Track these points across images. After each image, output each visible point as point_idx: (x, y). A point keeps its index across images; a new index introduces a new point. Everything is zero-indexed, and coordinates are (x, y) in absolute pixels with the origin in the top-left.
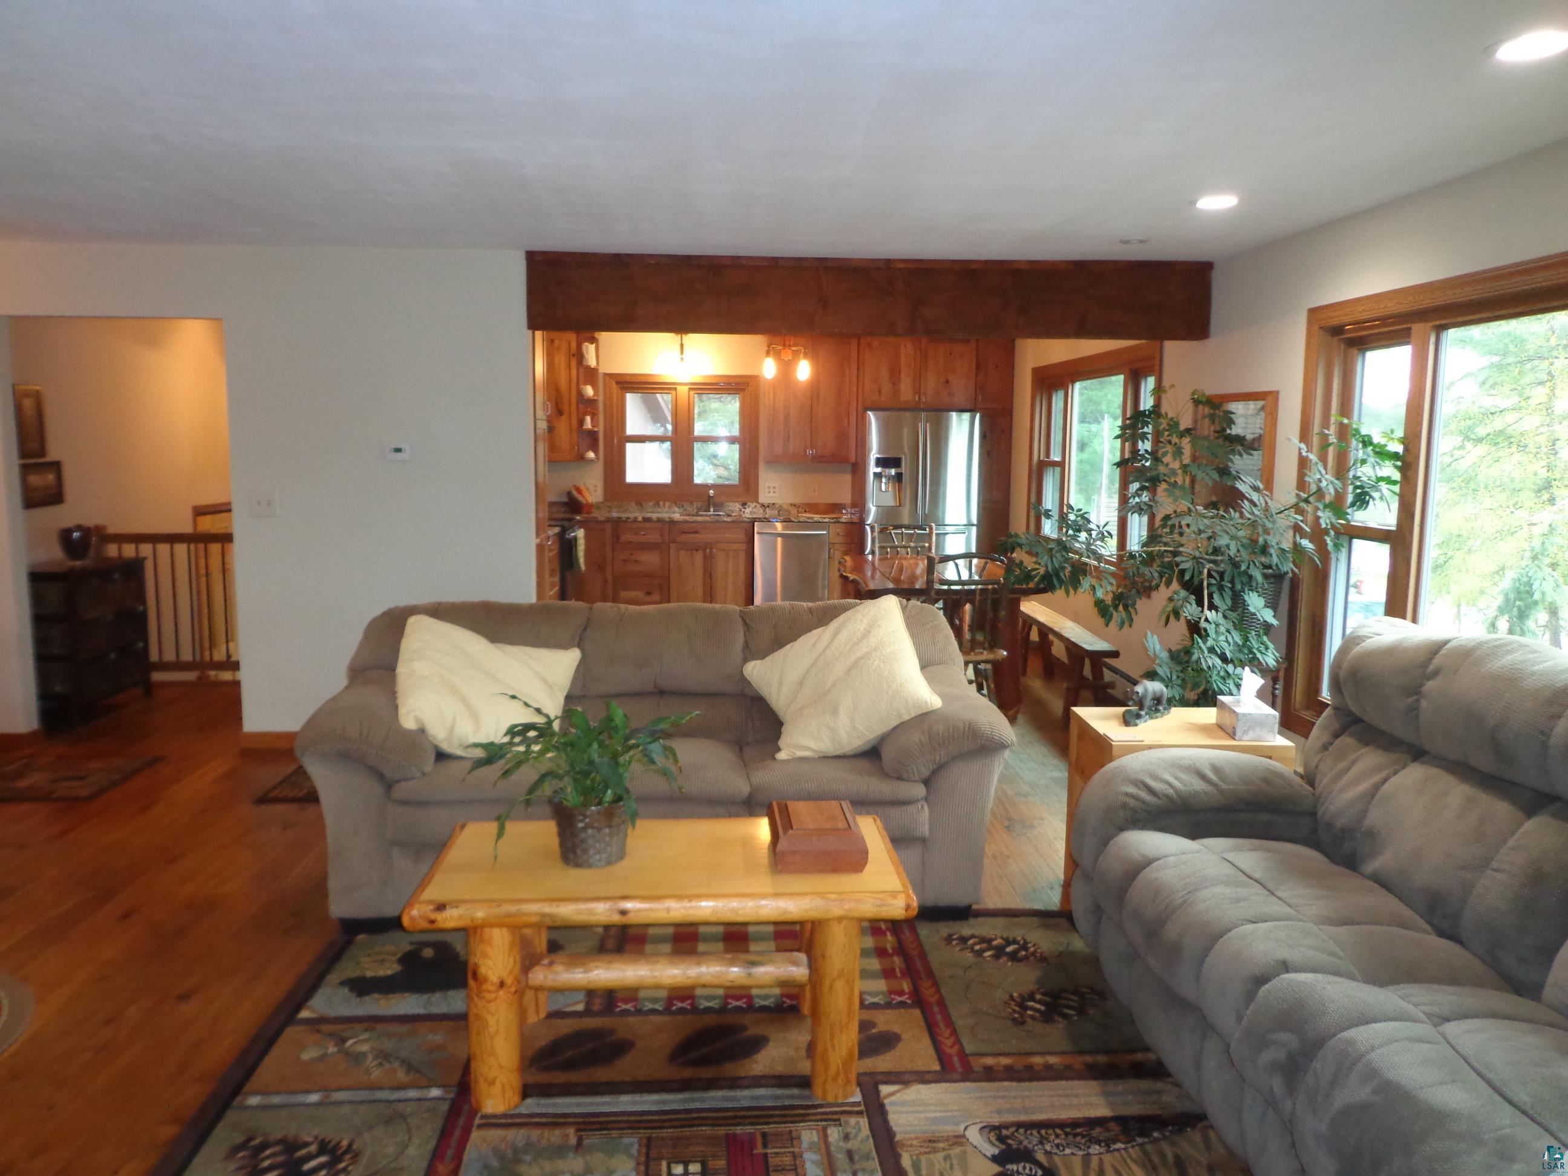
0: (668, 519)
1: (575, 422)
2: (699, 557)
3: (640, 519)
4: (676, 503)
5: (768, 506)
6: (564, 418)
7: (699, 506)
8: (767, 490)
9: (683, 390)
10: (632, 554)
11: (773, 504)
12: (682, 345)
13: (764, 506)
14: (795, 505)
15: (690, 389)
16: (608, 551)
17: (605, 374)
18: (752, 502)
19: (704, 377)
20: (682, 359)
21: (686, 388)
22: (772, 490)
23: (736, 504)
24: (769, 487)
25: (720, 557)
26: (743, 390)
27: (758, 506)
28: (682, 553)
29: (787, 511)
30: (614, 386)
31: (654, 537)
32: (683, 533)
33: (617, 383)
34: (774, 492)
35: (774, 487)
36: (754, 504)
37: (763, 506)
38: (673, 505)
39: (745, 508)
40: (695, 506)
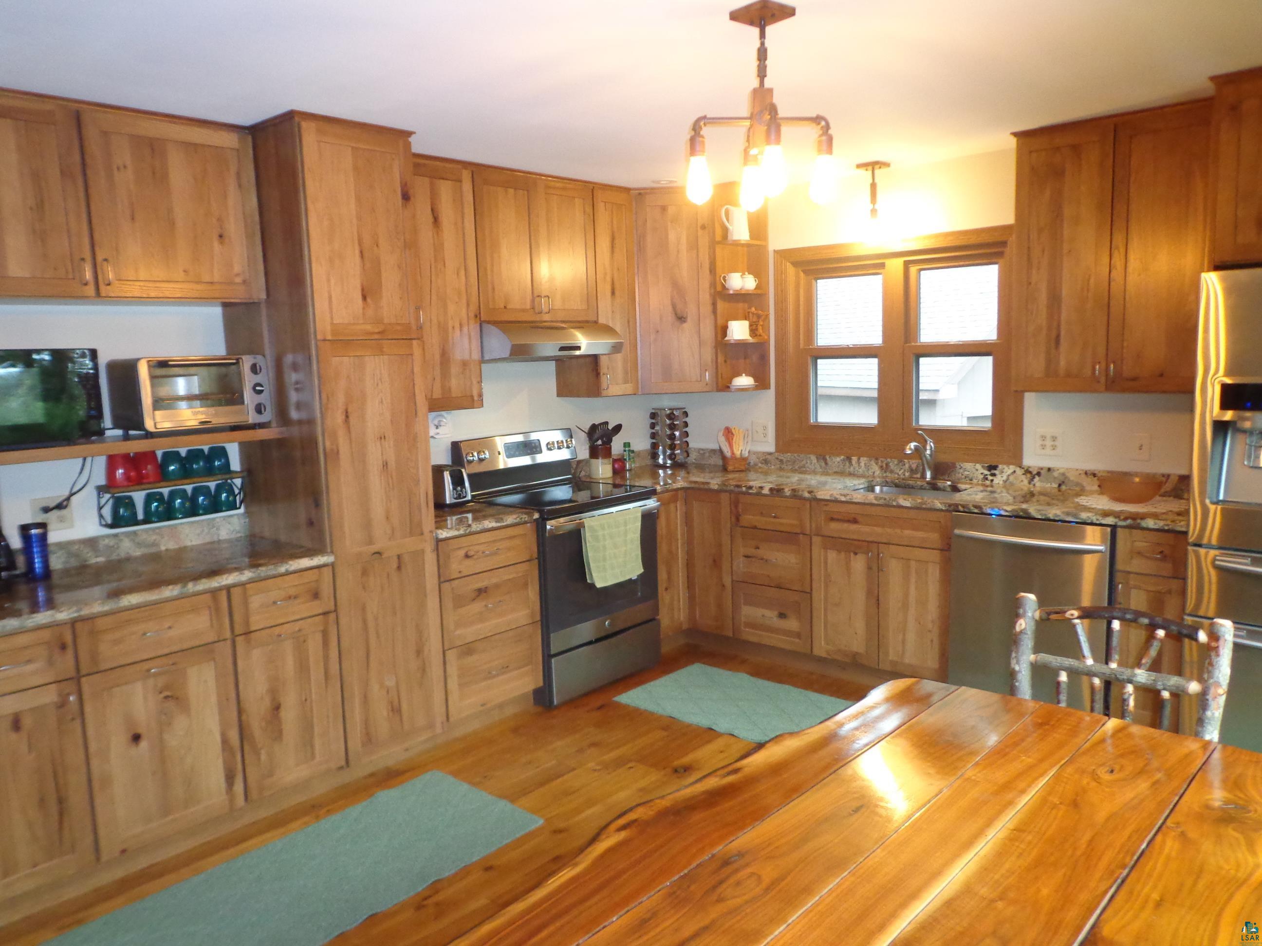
0: (807, 495)
1: (708, 332)
2: (859, 564)
3: (766, 491)
4: (877, 459)
5: (1039, 474)
6: (687, 326)
7: (914, 466)
8: (1040, 442)
9: (896, 266)
10: (758, 548)
11: (1049, 469)
12: (873, 186)
13: (1030, 472)
14: (1094, 475)
15: (907, 264)
17: (774, 251)
18: (1008, 464)
19: (937, 236)
20: (874, 211)
21: (899, 262)
22: (1049, 443)
23: (978, 466)
24: (1043, 438)
25: (894, 568)
26: (1000, 254)
27: (1019, 472)
28: (832, 555)
29: (1077, 484)
30: (793, 269)
31: (787, 522)
32: (832, 519)
33: (795, 264)
34: (1054, 448)
35: (1054, 439)
36: (1012, 468)
37: (1027, 471)
38: (873, 463)
39: (994, 475)
40: (907, 466)
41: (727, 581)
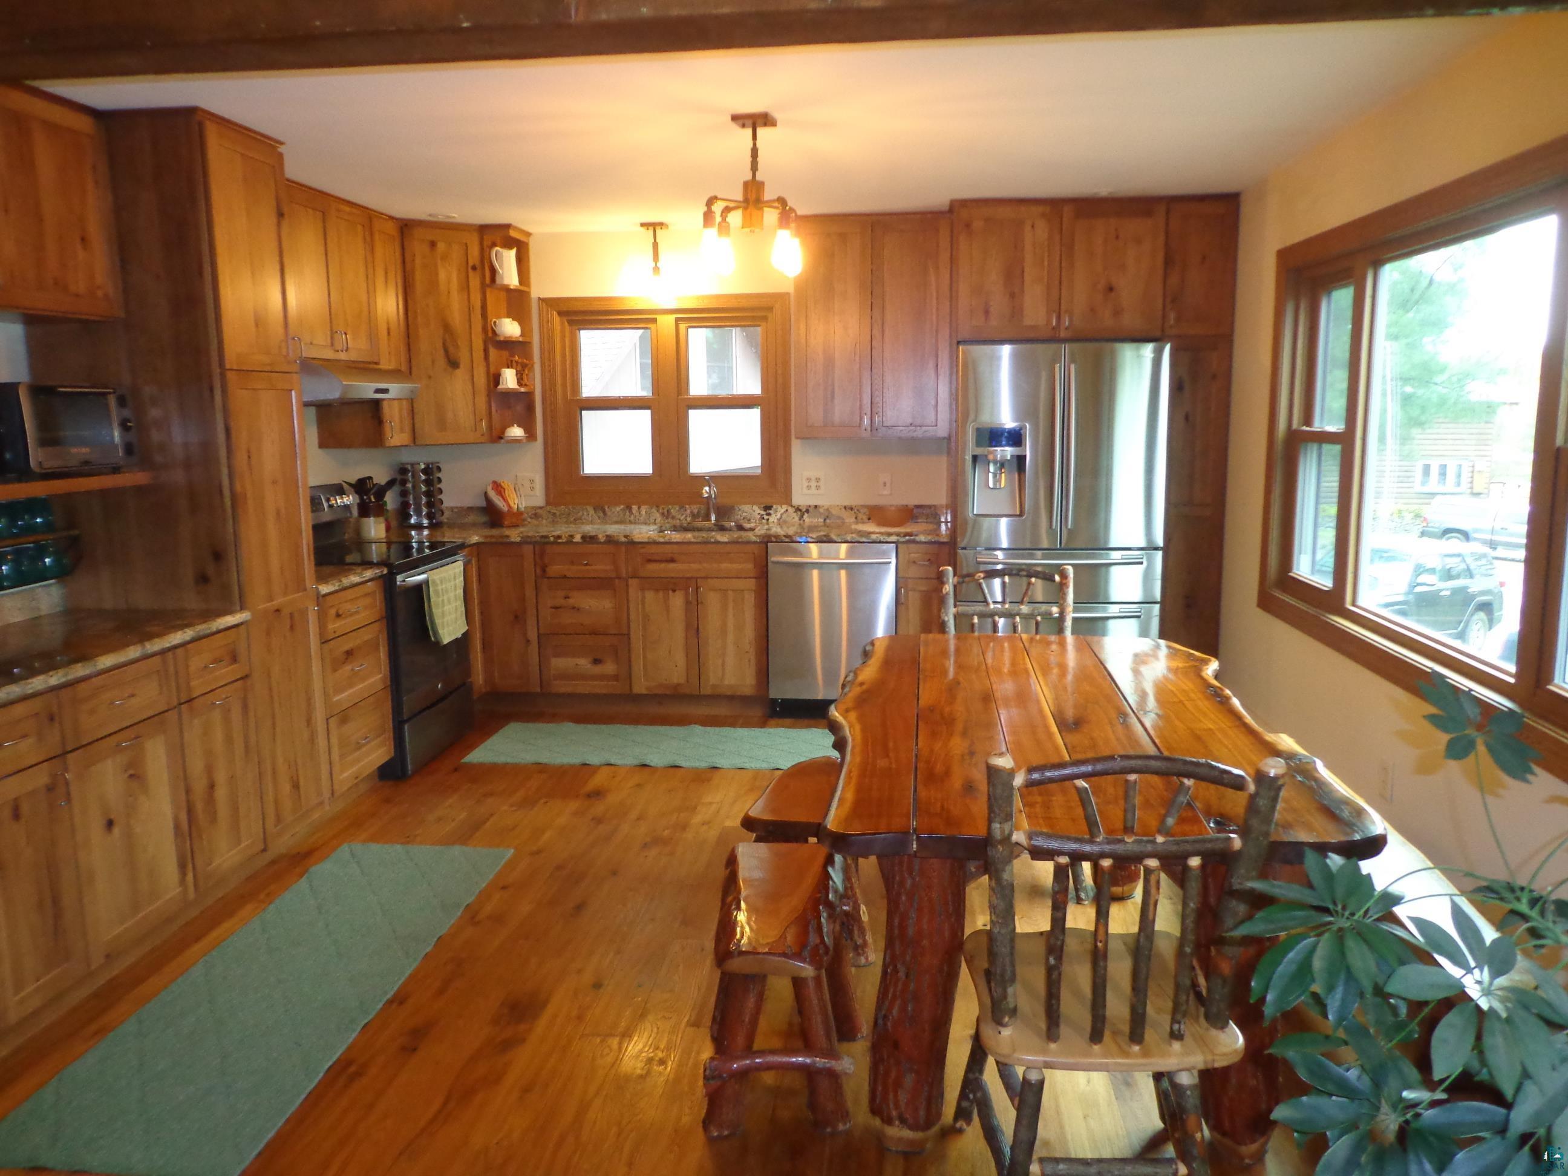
0: (623, 539)
1: (481, 380)
2: (677, 601)
3: (578, 538)
4: (657, 507)
5: (807, 511)
6: (461, 374)
7: (696, 511)
8: (806, 484)
9: (667, 322)
10: (567, 597)
11: (816, 507)
12: (655, 245)
13: (800, 510)
14: (852, 509)
15: (677, 320)
16: (530, 593)
17: (539, 299)
18: (781, 504)
19: (698, 298)
20: (656, 269)
21: (671, 319)
22: (813, 484)
23: (755, 508)
24: (809, 480)
25: (712, 601)
26: (765, 318)
27: (791, 510)
28: (650, 595)
29: (839, 518)
30: (557, 319)
31: (601, 568)
32: (649, 561)
33: (560, 314)
34: (818, 488)
35: (818, 480)
36: (785, 507)
37: (798, 509)
38: (654, 510)
39: (769, 514)
40: (689, 511)
41: (532, 635)
